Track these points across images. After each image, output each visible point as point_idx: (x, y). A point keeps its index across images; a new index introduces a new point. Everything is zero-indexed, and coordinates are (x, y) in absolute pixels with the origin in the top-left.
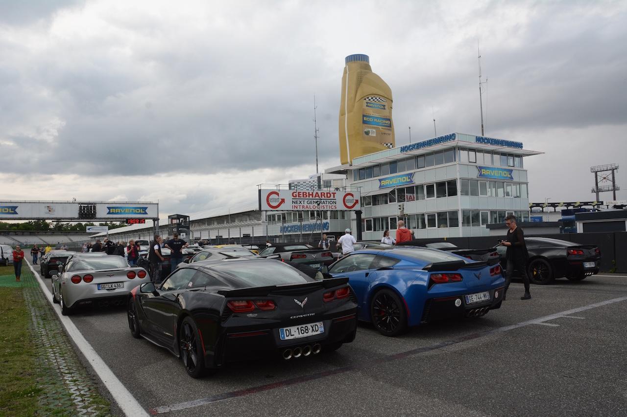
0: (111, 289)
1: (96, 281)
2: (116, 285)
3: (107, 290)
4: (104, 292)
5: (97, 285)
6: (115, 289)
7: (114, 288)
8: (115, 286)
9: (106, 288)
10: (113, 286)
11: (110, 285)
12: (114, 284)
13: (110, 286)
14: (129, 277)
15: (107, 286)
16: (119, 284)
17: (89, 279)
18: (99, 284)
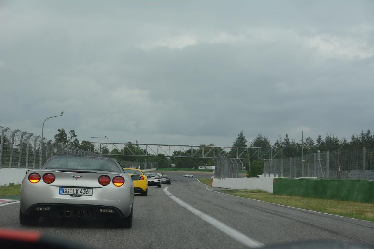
0: (76, 196)
1: (58, 182)
2: (83, 191)
3: (71, 195)
4: (65, 198)
5: (58, 188)
6: (80, 196)
7: (80, 194)
8: (81, 192)
9: (70, 193)
10: (79, 191)
11: (75, 189)
12: (80, 189)
13: (75, 191)
14: (101, 183)
15: (71, 191)
16: (86, 189)
17: (49, 179)
18: (61, 187)
